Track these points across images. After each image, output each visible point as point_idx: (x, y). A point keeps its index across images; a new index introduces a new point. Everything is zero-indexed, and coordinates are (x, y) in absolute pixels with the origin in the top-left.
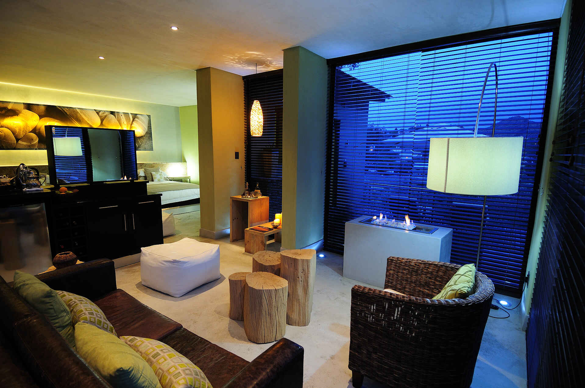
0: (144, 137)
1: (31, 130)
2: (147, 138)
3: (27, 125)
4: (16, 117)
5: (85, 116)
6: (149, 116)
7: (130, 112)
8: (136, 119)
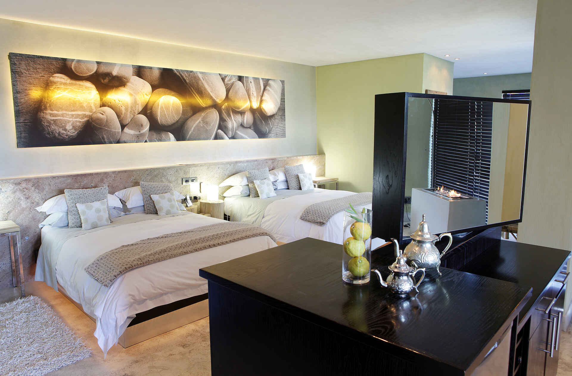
0: (276, 117)
1: (140, 109)
2: (279, 117)
3: (135, 103)
4: (122, 89)
5: (208, 85)
6: (283, 82)
7: (261, 76)
8: (268, 88)
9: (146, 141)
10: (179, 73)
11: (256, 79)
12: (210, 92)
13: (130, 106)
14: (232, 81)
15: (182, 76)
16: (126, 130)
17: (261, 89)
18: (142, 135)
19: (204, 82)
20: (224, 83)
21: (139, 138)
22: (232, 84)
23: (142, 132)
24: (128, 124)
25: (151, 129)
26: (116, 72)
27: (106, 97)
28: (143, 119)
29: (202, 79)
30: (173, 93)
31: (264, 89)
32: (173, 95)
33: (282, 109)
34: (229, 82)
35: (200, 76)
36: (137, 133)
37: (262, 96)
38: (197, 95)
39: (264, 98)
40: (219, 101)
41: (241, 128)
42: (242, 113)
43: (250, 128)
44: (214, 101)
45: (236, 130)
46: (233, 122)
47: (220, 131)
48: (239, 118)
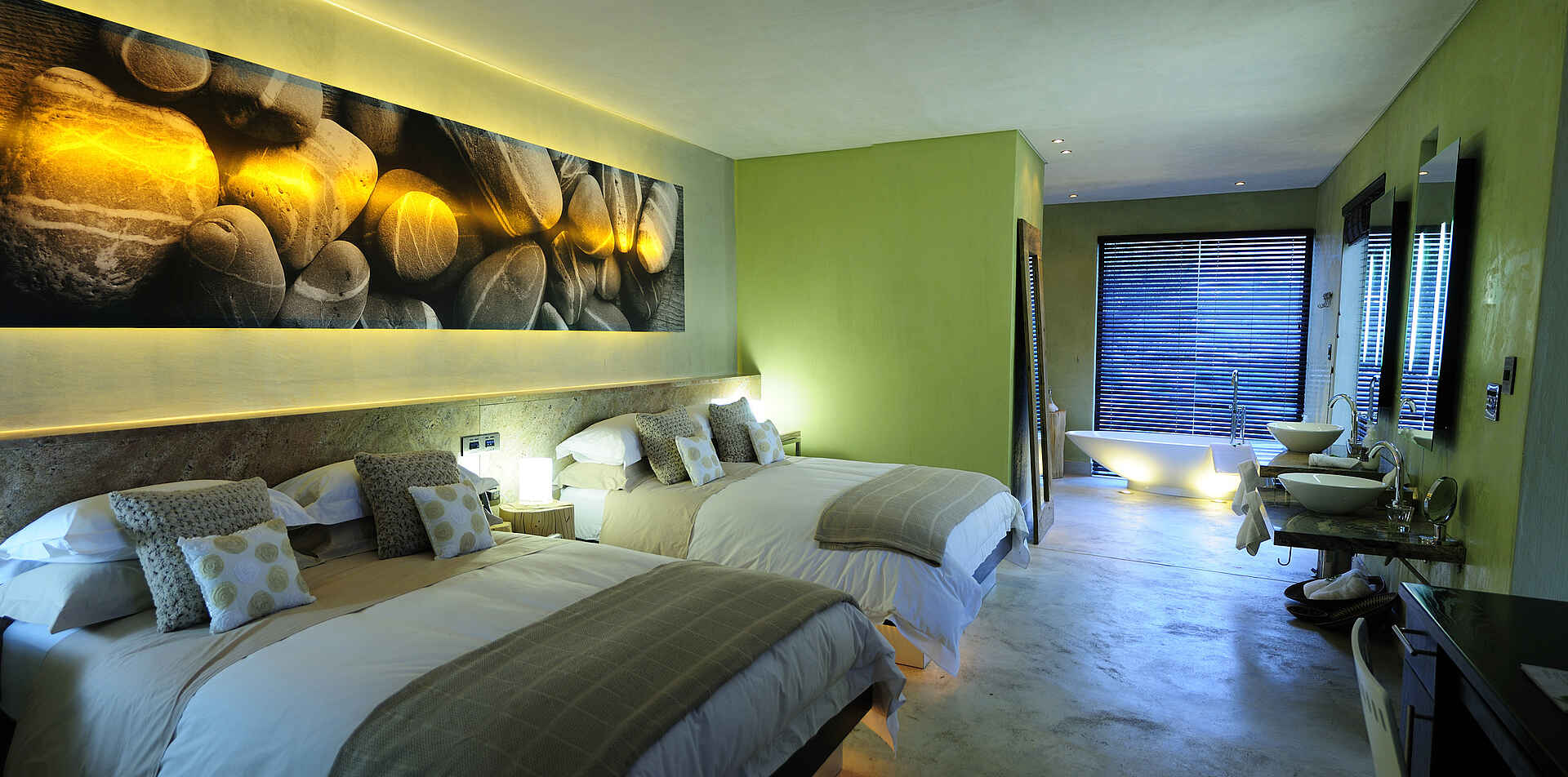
0: (666, 276)
1: (345, 225)
2: (672, 279)
3: (330, 202)
4: (291, 153)
5: (522, 175)
6: (680, 190)
7: (636, 169)
8: (651, 201)
9: (359, 326)
10: (452, 131)
11: (627, 176)
12: (526, 196)
13: (313, 210)
14: (576, 173)
15: (459, 142)
16: (301, 286)
17: (636, 204)
18: (351, 304)
19: (512, 166)
20: (559, 177)
21: (337, 315)
22: (577, 181)
23: (348, 295)
24: (306, 267)
25: (373, 288)
26: (273, 97)
27: (238, 172)
28: (351, 252)
29: (507, 158)
30: (435, 188)
31: (644, 205)
32: (434, 194)
33: (677, 259)
34: (570, 176)
35: (503, 147)
36: (334, 297)
37: (639, 222)
38: (495, 201)
39: (643, 227)
40: (547, 224)
41: (594, 302)
42: (597, 261)
43: (613, 302)
44: (535, 222)
45: (584, 306)
46: (576, 287)
47: (547, 305)
48: (590, 273)
